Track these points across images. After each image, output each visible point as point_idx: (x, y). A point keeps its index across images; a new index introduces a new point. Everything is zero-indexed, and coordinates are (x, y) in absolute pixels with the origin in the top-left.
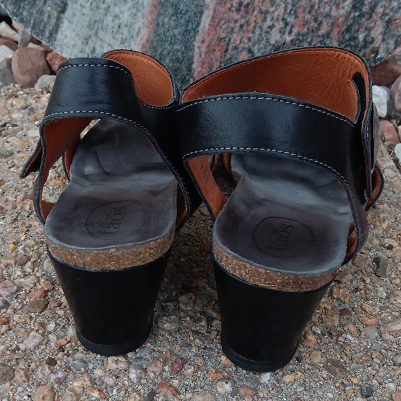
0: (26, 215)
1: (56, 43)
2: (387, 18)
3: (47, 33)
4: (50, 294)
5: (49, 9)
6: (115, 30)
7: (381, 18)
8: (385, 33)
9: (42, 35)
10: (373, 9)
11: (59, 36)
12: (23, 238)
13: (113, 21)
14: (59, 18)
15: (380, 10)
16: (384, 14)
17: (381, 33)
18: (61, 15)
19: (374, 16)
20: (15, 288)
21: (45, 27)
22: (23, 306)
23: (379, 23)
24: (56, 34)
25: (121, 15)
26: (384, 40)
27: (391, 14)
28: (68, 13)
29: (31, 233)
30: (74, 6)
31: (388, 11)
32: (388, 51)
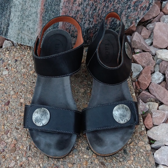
0: (6, 112)
1: (8, 36)
2: (127, 15)
3: (4, 34)
4: (16, 145)
5: (3, 26)
6: (28, 30)
7: (124, 16)
8: (127, 20)
9: (2, 34)
10: (121, 13)
11: (8, 34)
12: (6, 123)
13: (27, 27)
14: (7, 28)
15: (124, 13)
16: (126, 14)
17: (125, 21)
18: (8, 27)
19: (122, 15)
20: (5, 144)
21: (3, 32)
22: (9, 150)
23: (124, 17)
24: (7, 34)
25: (29, 25)
26: (126, 23)
27: (128, 14)
28: (10, 26)
29: (8, 120)
30: (12, 24)
31: (127, 13)
32: (128, 26)
